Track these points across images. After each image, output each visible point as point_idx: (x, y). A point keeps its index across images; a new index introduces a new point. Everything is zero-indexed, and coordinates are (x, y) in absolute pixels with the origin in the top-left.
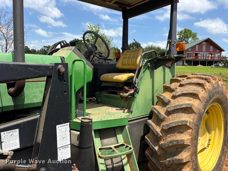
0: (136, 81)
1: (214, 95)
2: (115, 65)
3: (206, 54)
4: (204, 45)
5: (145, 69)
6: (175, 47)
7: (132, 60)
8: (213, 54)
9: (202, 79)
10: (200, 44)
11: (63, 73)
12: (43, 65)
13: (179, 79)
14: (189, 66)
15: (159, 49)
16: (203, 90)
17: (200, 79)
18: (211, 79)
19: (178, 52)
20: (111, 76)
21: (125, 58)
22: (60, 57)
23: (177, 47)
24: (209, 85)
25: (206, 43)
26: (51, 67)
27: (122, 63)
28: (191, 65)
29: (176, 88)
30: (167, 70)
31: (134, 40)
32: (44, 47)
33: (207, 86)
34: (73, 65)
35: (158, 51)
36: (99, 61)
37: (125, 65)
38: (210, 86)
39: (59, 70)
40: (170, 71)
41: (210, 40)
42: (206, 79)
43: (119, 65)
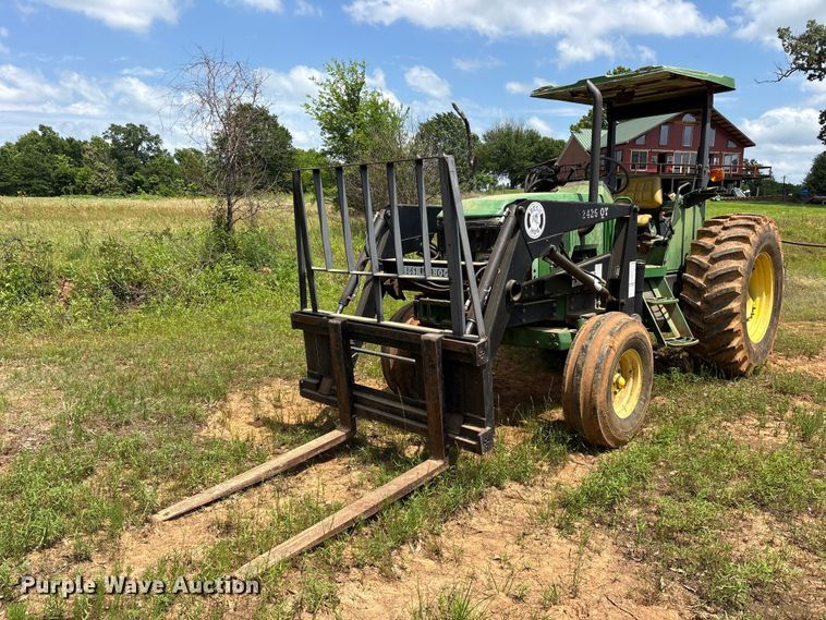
1: (764, 239)
4: (689, 124)
8: (716, 156)
9: (751, 219)
10: (675, 120)
13: (720, 221)
16: (754, 232)
17: (748, 221)
18: (761, 220)
25: (693, 119)
29: (719, 232)
30: (697, 210)
31: (454, 106)
33: (758, 228)
35: (532, 144)
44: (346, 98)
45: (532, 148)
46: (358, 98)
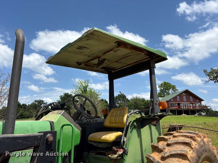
0: (124, 139)
2: (103, 123)
3: (187, 104)
4: (184, 96)
5: (132, 129)
6: (158, 105)
7: (119, 118)
8: (194, 104)
9: (188, 137)
10: (180, 95)
11: (51, 142)
12: (32, 135)
13: (166, 138)
14: (174, 116)
15: (143, 100)
16: (191, 149)
17: (186, 138)
18: (196, 137)
19: (161, 110)
20: (99, 136)
21: (112, 116)
22: (50, 121)
23: (159, 106)
24: (196, 143)
25: (185, 94)
26: (39, 137)
27: (110, 121)
28: (176, 115)
29: (164, 148)
30: (153, 128)
31: (120, 92)
32: (35, 101)
33: (194, 145)
34: (62, 129)
35: (143, 102)
36: (87, 120)
37: (113, 123)
38: (196, 145)
39: (47, 140)
40: (156, 129)
41: (189, 91)
42: (191, 137)
43: (107, 123)
44: (83, 90)
45: (144, 103)
46: (87, 90)
